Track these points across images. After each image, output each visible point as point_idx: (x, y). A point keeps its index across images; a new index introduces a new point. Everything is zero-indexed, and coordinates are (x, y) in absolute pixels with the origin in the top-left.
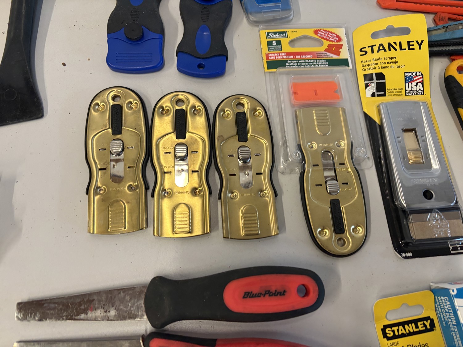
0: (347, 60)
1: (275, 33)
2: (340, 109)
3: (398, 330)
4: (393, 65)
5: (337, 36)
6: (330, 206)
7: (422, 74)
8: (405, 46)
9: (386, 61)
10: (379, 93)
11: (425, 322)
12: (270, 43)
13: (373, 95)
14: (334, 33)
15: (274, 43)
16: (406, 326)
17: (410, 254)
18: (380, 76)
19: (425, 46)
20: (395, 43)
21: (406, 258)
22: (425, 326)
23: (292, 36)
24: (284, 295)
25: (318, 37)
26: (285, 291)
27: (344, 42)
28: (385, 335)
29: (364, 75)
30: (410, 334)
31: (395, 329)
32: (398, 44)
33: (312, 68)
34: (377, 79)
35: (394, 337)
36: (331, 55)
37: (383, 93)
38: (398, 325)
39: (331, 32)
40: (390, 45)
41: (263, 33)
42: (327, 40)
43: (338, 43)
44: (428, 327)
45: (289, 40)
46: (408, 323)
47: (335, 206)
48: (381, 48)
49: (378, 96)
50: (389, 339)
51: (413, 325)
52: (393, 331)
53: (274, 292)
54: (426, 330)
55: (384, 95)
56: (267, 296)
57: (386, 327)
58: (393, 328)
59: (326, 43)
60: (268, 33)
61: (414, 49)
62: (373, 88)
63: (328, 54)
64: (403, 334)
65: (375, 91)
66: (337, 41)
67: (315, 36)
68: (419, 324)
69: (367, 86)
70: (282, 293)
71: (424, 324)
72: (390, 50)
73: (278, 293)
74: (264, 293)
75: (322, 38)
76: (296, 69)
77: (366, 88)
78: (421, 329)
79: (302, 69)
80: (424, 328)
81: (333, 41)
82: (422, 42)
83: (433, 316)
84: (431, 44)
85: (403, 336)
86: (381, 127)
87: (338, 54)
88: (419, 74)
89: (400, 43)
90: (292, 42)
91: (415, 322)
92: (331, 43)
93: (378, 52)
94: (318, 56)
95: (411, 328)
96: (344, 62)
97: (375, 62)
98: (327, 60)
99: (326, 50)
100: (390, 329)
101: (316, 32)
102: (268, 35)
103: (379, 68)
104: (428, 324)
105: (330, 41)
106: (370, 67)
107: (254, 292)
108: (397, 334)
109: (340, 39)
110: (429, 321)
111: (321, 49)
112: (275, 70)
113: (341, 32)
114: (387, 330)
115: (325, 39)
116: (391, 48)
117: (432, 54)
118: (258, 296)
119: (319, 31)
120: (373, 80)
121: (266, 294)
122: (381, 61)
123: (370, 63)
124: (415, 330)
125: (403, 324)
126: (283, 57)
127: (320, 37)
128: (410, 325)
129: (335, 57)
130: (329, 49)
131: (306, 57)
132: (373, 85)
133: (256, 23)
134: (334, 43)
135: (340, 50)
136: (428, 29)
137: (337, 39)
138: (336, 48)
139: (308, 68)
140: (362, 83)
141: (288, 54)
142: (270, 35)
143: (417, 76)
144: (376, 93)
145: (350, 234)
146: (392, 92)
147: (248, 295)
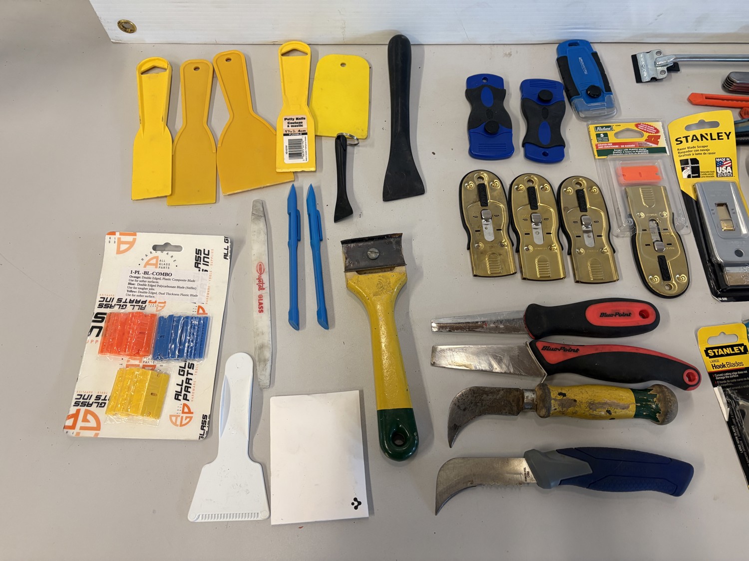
0: (665, 148)
1: (602, 127)
2: (662, 187)
3: (718, 352)
4: (706, 152)
5: (655, 129)
6: (657, 260)
7: (730, 160)
8: (715, 136)
9: (699, 149)
10: (694, 175)
11: (740, 347)
12: (598, 135)
13: (689, 176)
14: (652, 126)
15: (602, 135)
16: (724, 349)
17: (726, 299)
18: (695, 161)
19: (733, 136)
20: (707, 134)
21: (722, 301)
22: (740, 350)
23: (617, 129)
24: (629, 316)
25: (639, 130)
26: (630, 314)
27: (661, 133)
28: (707, 354)
29: (680, 160)
30: (728, 355)
31: (716, 351)
32: (709, 135)
33: (635, 155)
34: (692, 164)
35: (715, 356)
36: (651, 144)
37: (697, 175)
38: (718, 348)
39: (650, 126)
40: (702, 136)
41: (592, 127)
42: (647, 132)
43: (657, 134)
44: (743, 351)
45: (614, 132)
46: (726, 347)
47: (662, 261)
48: (695, 138)
49: (693, 177)
50: (710, 357)
51: (730, 348)
52: (714, 352)
53: (622, 314)
54: (741, 353)
55: (699, 177)
56: (617, 316)
57: (707, 349)
58: (714, 350)
59: (646, 135)
60: (596, 127)
61: (723, 139)
62: (688, 171)
63: (648, 143)
64: (722, 354)
65: (690, 173)
66: (656, 133)
67: (636, 129)
68: (735, 348)
69: (683, 169)
70: (629, 315)
71: (739, 348)
72: (702, 140)
73: (625, 314)
74: (615, 314)
75: (642, 130)
76: (621, 156)
77: (682, 171)
78: (736, 352)
79: (626, 156)
80: (739, 352)
81: (651, 133)
82: (730, 133)
83: (746, 343)
84: (738, 135)
85: (722, 356)
86: (697, 202)
87: (657, 143)
88: (728, 159)
89: (711, 134)
90: (616, 134)
91: (732, 347)
92: (650, 134)
93: (692, 141)
94: (639, 145)
95: (729, 351)
96: (663, 150)
97: (690, 150)
98: (647, 149)
99: (646, 140)
100: (711, 351)
101: (637, 126)
102: (596, 129)
103: (693, 154)
104: (742, 349)
105: (649, 133)
106: (685, 154)
107: (608, 313)
108: (717, 354)
109: (658, 131)
110: (743, 347)
111: (642, 140)
112: (605, 157)
113: (659, 125)
114: (709, 351)
115: (645, 131)
116: (703, 138)
117: (739, 143)
118: (611, 316)
119: (640, 124)
120: (688, 164)
121: (616, 315)
122: (694, 149)
123: (685, 150)
124: (732, 352)
125: (722, 348)
126: (610, 146)
127: (640, 129)
128: (727, 349)
129: (654, 146)
130: (649, 139)
131: (629, 146)
132: (688, 168)
133: (586, 119)
134: (652, 134)
135: (658, 140)
136: (734, 122)
137: (656, 131)
138: (655, 139)
139: (631, 155)
140: (678, 166)
141: (614, 144)
142: (598, 128)
143: (726, 161)
144: (692, 175)
145: (675, 281)
146: (705, 174)
147: (603, 315)
